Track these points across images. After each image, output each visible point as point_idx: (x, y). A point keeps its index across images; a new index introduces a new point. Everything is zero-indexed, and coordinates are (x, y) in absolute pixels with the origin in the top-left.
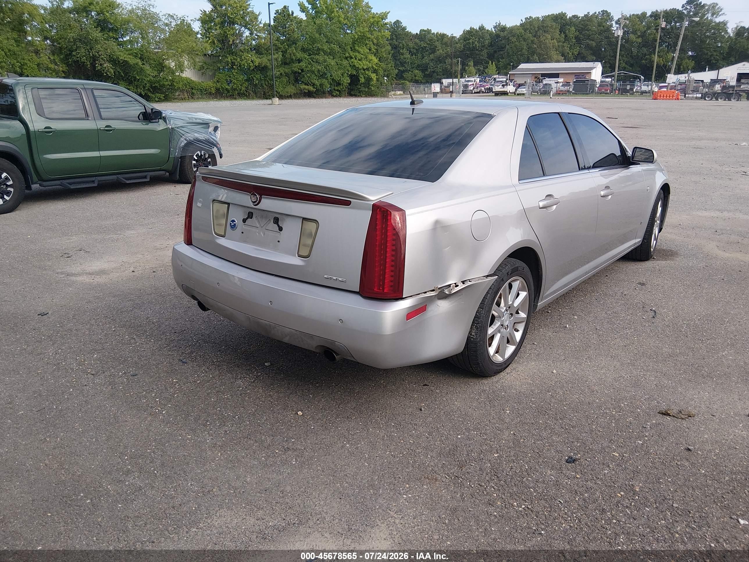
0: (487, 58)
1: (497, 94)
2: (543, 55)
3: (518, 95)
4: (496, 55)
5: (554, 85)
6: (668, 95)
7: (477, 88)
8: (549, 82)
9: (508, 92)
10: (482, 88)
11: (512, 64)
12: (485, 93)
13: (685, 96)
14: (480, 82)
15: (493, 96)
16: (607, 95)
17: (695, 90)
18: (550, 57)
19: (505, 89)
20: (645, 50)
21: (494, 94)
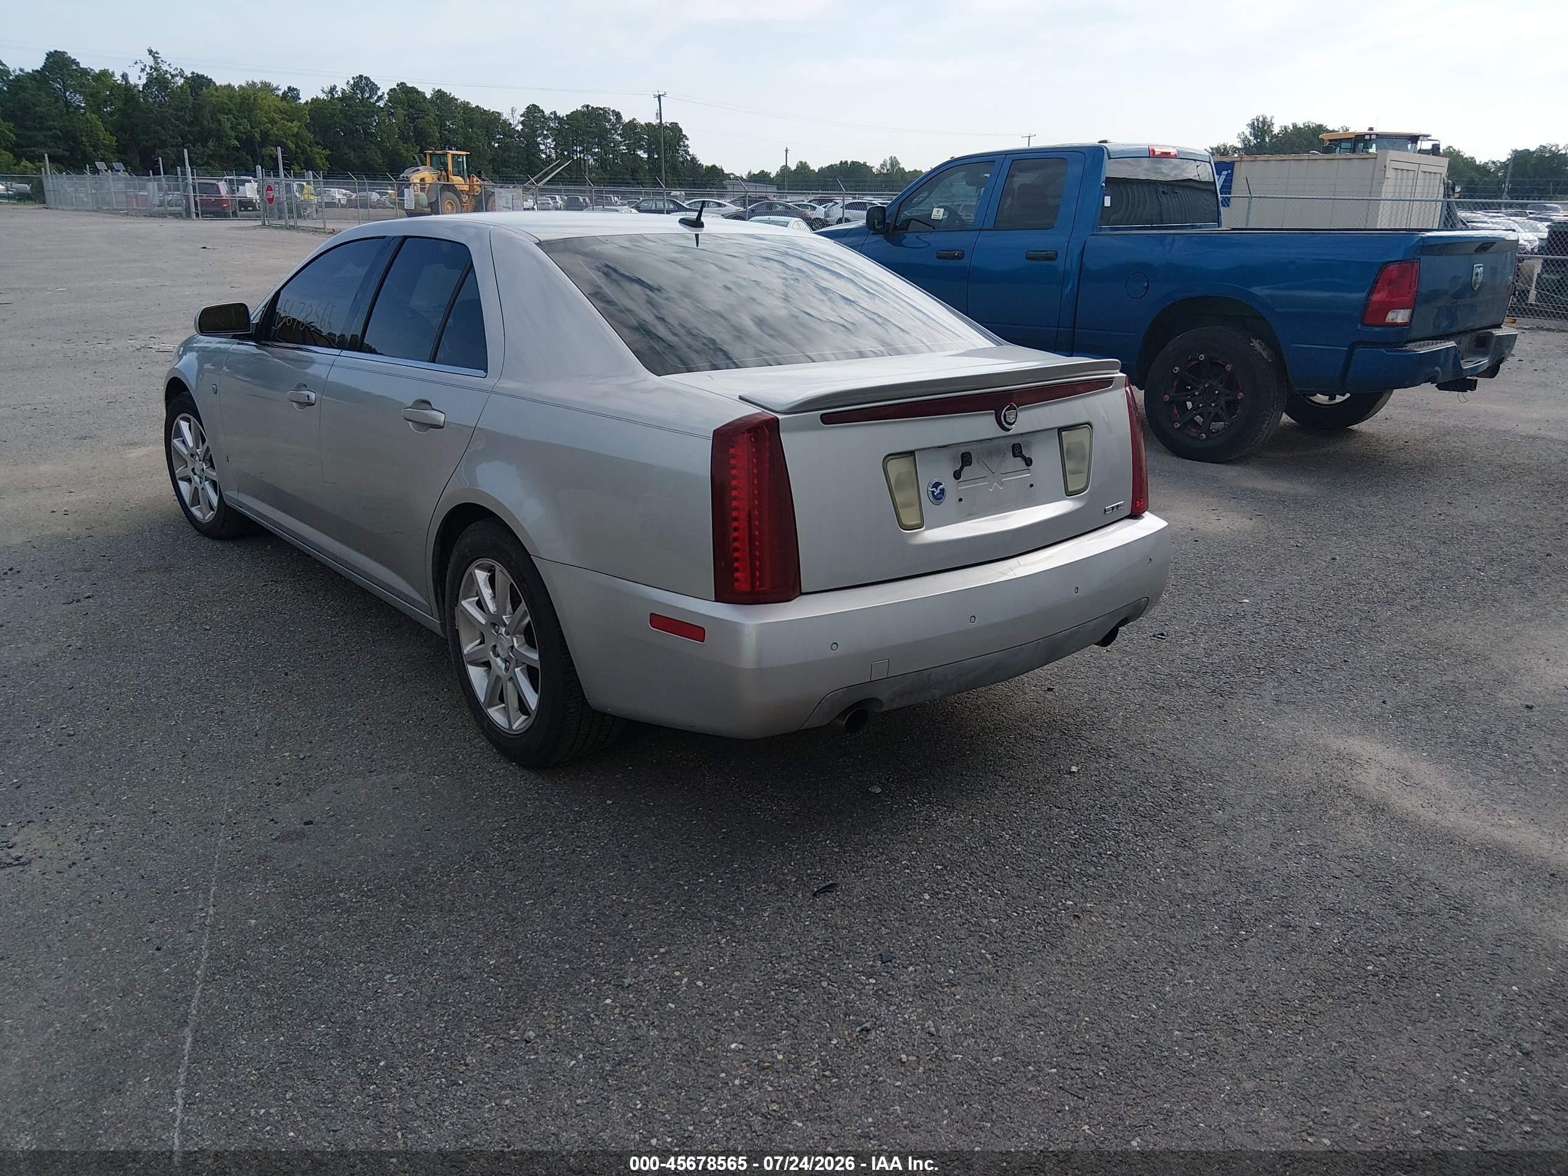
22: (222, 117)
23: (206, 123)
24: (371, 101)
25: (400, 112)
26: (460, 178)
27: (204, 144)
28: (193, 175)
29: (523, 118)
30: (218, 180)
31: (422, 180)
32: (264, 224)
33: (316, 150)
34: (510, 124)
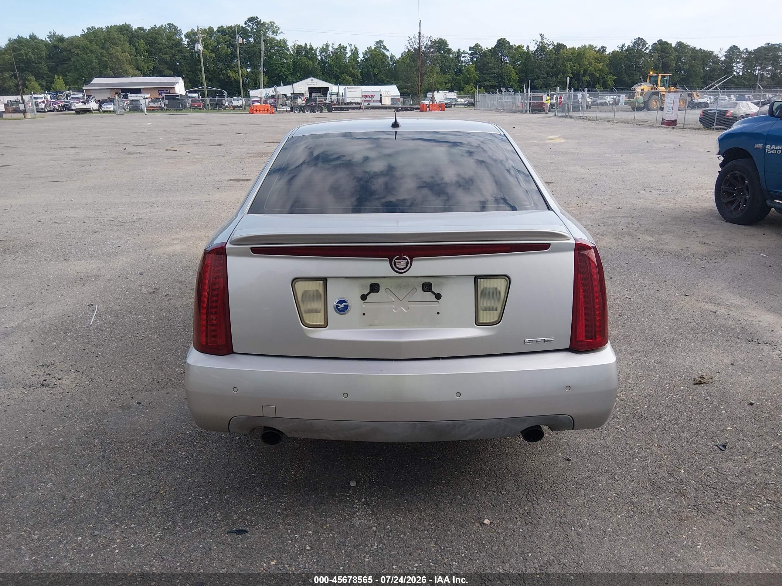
0: (49, 71)
1: (78, 112)
2: (117, 69)
3: (104, 112)
4: (59, 69)
5: (142, 101)
6: (263, 109)
7: (50, 105)
8: (135, 98)
9: (92, 109)
10: (56, 106)
11: (83, 78)
12: (61, 111)
13: (277, 110)
14: (51, 99)
15: (74, 114)
16: (201, 110)
17: (284, 104)
18: (126, 71)
19: (87, 106)
20: (220, 65)
21: (74, 112)
22: (567, 63)
23: (559, 66)
24: (642, 50)
25: (656, 55)
26: (664, 88)
27: (556, 77)
28: (531, 93)
29: (726, 53)
30: (543, 95)
31: (642, 90)
32: (555, 115)
33: (609, 76)
34: (718, 57)
